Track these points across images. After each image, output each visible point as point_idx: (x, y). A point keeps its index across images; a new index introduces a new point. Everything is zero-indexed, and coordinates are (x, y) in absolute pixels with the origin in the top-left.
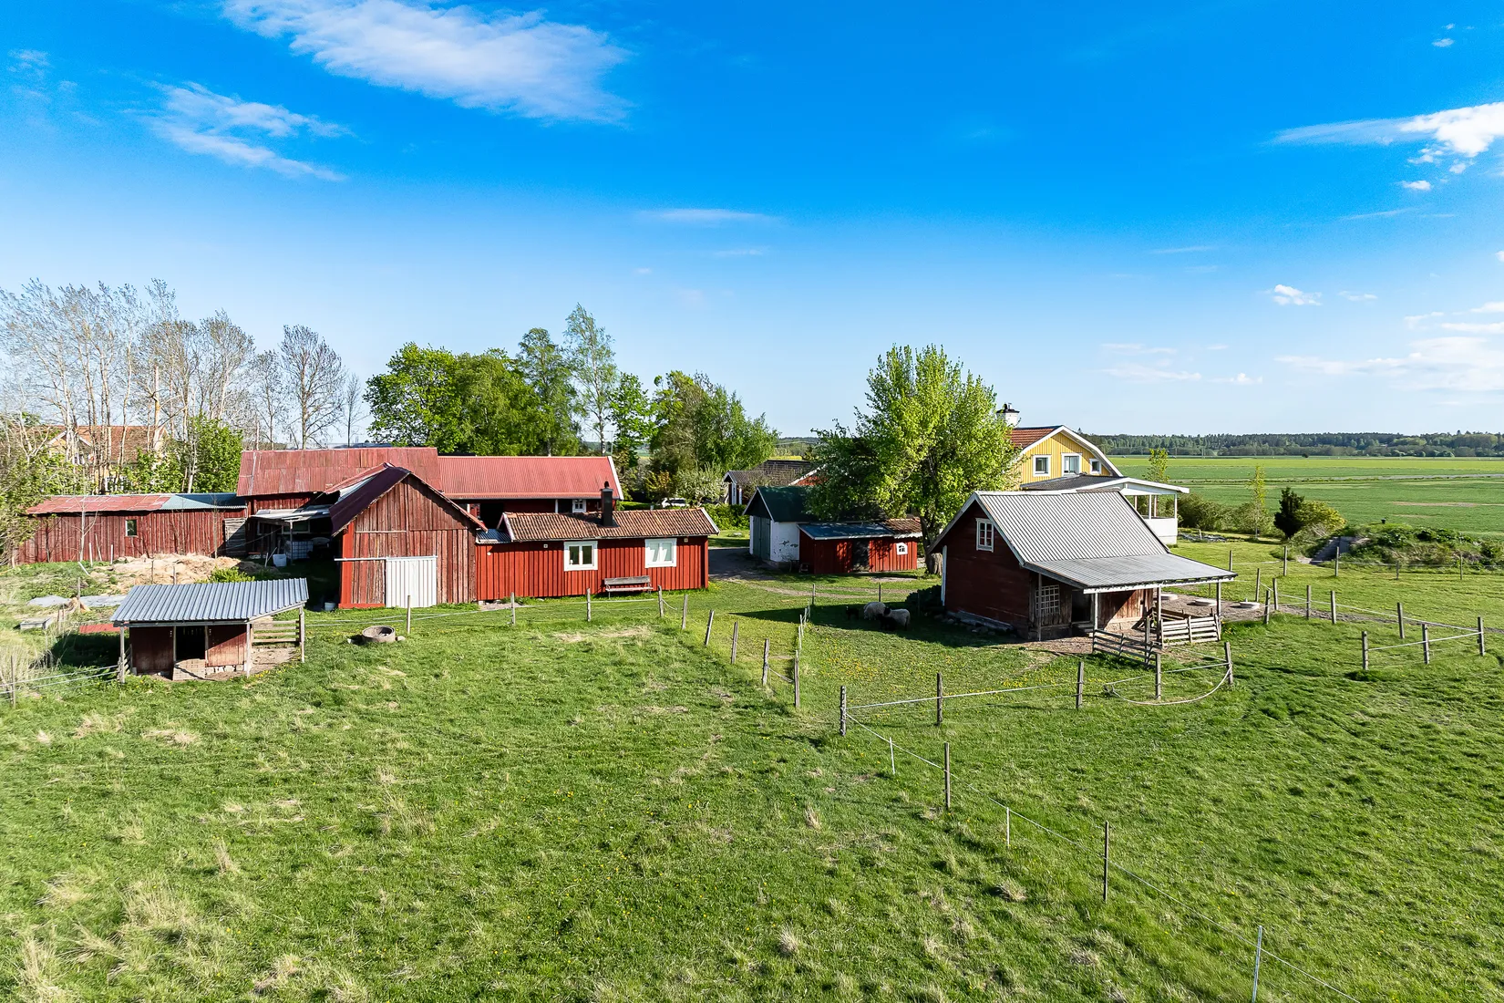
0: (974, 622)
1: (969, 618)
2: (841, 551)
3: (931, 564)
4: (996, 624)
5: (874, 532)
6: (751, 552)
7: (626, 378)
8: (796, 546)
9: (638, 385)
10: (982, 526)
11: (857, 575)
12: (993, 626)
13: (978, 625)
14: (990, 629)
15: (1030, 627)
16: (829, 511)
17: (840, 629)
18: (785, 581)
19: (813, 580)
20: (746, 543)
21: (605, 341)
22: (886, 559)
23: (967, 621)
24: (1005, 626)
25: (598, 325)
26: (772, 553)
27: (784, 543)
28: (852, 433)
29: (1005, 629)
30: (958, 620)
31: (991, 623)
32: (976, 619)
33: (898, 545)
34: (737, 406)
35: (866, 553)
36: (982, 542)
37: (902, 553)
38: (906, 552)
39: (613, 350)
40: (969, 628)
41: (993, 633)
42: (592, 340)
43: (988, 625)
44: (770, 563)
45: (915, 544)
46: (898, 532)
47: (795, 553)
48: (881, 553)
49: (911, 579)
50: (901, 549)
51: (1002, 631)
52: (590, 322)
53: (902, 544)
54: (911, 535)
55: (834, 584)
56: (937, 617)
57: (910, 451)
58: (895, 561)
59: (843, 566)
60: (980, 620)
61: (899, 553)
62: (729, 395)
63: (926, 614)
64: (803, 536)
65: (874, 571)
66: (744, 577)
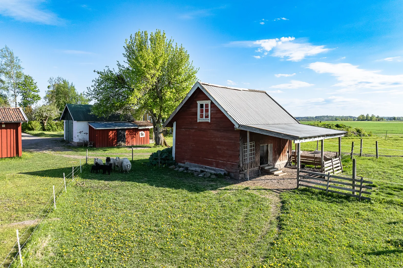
0: (199, 169)
1: (194, 167)
2: (111, 134)
3: (158, 140)
4: (215, 170)
5: (129, 126)
6: (65, 139)
7: (26, 77)
8: (87, 134)
9: (32, 80)
10: (202, 106)
11: (119, 147)
12: (213, 172)
13: (202, 171)
14: (211, 174)
15: (240, 171)
16: (103, 112)
17: (103, 181)
18: (77, 152)
19: (94, 150)
20: (63, 136)
21: (17, 62)
22: (134, 139)
23: (194, 169)
24: (222, 171)
25: (15, 55)
26: (74, 138)
27: (80, 132)
28: (116, 71)
29: (222, 173)
30: (187, 169)
31: (210, 170)
32: (200, 167)
33: (140, 132)
34: (73, 88)
35: (124, 136)
36: (202, 116)
37: (142, 136)
38: (144, 136)
39: (21, 66)
40: (195, 174)
41: (213, 177)
42: (12, 62)
43: (209, 171)
44: (73, 143)
45: (148, 132)
46: (140, 126)
47: (87, 138)
48: (132, 136)
49: (148, 148)
50: (142, 134)
51: (220, 174)
52: (11, 54)
53: (142, 132)
54: (147, 128)
55: (106, 152)
56: (170, 167)
57: (148, 76)
58: (139, 140)
59: (112, 143)
60: (202, 168)
61: (141, 136)
62: (70, 84)
63: (164, 166)
64: (90, 127)
65: (128, 145)
66: (54, 150)
